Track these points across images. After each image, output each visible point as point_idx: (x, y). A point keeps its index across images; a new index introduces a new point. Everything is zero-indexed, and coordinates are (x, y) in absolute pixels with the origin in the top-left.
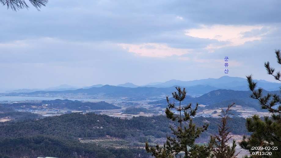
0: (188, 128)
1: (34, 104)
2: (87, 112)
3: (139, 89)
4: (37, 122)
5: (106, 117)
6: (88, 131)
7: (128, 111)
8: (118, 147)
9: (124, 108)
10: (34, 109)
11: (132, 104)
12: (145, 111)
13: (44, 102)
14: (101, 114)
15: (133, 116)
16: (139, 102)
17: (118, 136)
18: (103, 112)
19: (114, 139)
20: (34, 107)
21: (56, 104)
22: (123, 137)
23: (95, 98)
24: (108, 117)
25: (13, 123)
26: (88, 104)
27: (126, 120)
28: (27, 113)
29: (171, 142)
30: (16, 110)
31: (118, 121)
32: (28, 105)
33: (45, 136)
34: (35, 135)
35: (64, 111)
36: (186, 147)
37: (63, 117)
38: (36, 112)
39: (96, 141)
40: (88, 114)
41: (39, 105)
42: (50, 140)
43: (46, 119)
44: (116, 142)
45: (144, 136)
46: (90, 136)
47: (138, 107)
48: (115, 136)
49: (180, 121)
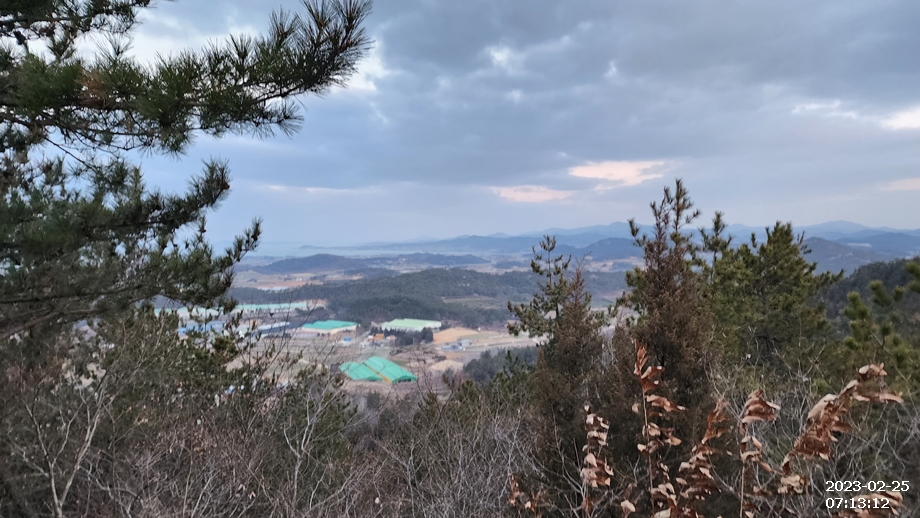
0: (558, 284)
1: (389, 259)
2: (452, 267)
3: (512, 239)
4: (393, 279)
5: (473, 273)
6: (453, 289)
7: (499, 266)
8: (488, 308)
9: (495, 262)
10: (390, 265)
11: (503, 256)
12: (519, 264)
13: (401, 256)
14: (468, 269)
15: (504, 270)
16: (512, 255)
17: (488, 295)
18: (470, 267)
19: (484, 298)
20: (390, 262)
21: (414, 259)
22: (494, 295)
23: (460, 251)
24: (476, 272)
25: (366, 280)
26: (453, 257)
27: (497, 276)
28: (381, 269)
29: (538, 300)
30: (369, 266)
31: (487, 276)
32: (383, 259)
33: (402, 295)
34: (392, 294)
35: (424, 267)
36: (557, 306)
37: (423, 273)
38: (392, 268)
39: (463, 301)
40: (453, 269)
41: (396, 259)
42: (408, 299)
43: (404, 275)
44: (486, 301)
45: (517, 294)
46: (455, 295)
47: (510, 260)
48: (484, 294)
49: (549, 275)
